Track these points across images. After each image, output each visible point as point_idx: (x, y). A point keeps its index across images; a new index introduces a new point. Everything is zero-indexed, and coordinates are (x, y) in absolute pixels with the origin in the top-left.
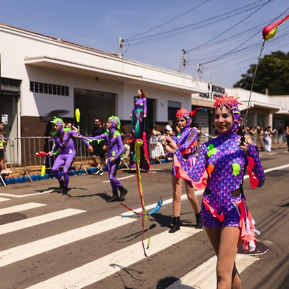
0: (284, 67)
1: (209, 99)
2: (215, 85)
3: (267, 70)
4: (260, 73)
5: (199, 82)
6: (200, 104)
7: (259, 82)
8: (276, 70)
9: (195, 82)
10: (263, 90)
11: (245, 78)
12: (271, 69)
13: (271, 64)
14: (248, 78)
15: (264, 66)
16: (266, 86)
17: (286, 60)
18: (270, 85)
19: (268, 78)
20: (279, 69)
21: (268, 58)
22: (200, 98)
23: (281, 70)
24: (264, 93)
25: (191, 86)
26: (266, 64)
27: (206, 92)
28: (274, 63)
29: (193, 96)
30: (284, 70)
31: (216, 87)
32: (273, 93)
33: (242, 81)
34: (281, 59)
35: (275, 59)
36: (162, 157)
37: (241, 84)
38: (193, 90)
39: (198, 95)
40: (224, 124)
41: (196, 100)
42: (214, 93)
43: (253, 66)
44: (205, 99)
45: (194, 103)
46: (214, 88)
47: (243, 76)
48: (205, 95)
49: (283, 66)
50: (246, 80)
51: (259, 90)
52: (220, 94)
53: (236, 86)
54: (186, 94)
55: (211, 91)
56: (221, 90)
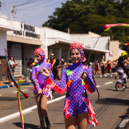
0: (82, 11)
1: (22, 36)
2: (27, 24)
3: (68, 13)
4: (63, 15)
5: (13, 22)
6: (14, 40)
7: (63, 23)
8: (76, 13)
9: (10, 22)
10: (66, 29)
11: (51, 19)
12: (72, 12)
13: (72, 9)
14: (54, 19)
15: (66, 10)
16: (68, 26)
17: (83, 5)
18: (71, 25)
19: (70, 20)
20: (77, 12)
21: (69, 3)
22: (14, 35)
23: (79, 13)
24: (66, 32)
25: (6, 25)
26: (68, 8)
27: (19, 30)
28: (74, 7)
29: (8, 33)
30: (82, 13)
31: (27, 26)
32: (73, 32)
33: (49, 21)
34: (79, 4)
35: (75, 4)
37: (48, 24)
38: (8, 28)
39: (12, 32)
41: (11, 36)
42: (26, 31)
43: (57, 9)
44: (19, 36)
45: (9, 39)
46: (26, 27)
47: (50, 17)
48: (18, 33)
49: (80, 10)
50: (52, 21)
51: (62, 29)
52: (31, 32)
53: (45, 25)
55: (23, 29)
56: (32, 29)
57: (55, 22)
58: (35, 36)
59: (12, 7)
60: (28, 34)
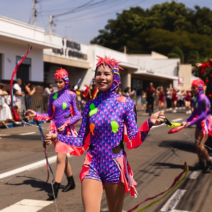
0: (143, 25)
1: (64, 56)
2: (70, 40)
3: (125, 27)
4: (118, 29)
5: (52, 36)
6: (53, 61)
7: (118, 39)
8: (135, 28)
9: (47, 36)
10: (122, 48)
11: (102, 34)
12: (130, 26)
13: (130, 21)
14: (106, 34)
15: (122, 22)
16: (125, 44)
17: (145, 16)
18: (129, 42)
19: (126, 35)
20: (137, 25)
21: (127, 13)
22: (53, 54)
23: (140, 27)
24: (122, 51)
25: (43, 40)
26: (124, 20)
27: (60, 48)
28: (133, 19)
29: (46, 51)
30: (143, 28)
31: (71, 43)
32: (131, 51)
33: (99, 37)
34: (140, 15)
35: (134, 15)
36: (9, 121)
37: (99, 40)
38: (45, 44)
39: (51, 50)
40: (105, 81)
41: (49, 56)
42: (69, 49)
43: (110, 21)
44: (59, 55)
45: (46, 59)
46: (69, 44)
47: (100, 31)
48: (59, 51)
49: (141, 23)
50: (104, 36)
51: (117, 48)
52: (75, 50)
53: (93, 42)
54: (38, 49)
55: (65, 47)
56: (77, 46)
57: (107, 39)
58: (81, 56)
59: (51, 17)
60: (71, 54)
